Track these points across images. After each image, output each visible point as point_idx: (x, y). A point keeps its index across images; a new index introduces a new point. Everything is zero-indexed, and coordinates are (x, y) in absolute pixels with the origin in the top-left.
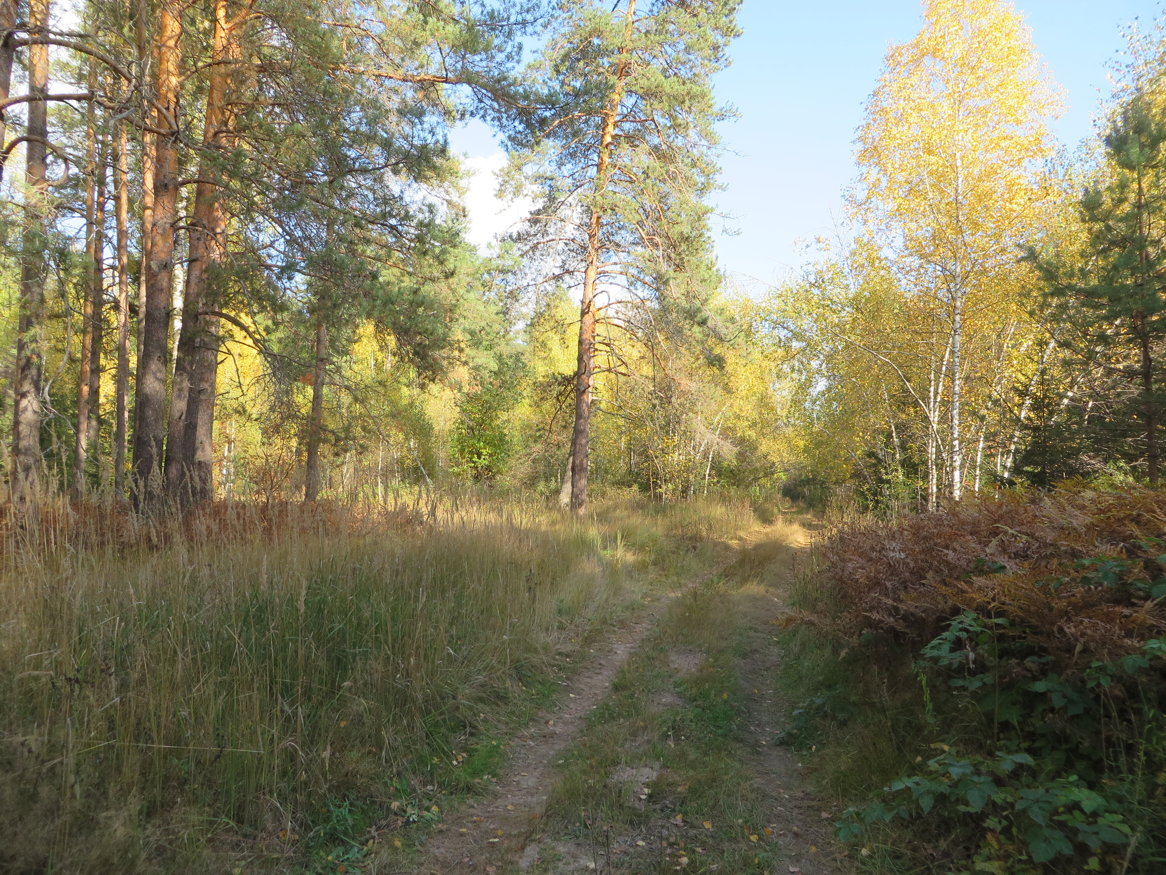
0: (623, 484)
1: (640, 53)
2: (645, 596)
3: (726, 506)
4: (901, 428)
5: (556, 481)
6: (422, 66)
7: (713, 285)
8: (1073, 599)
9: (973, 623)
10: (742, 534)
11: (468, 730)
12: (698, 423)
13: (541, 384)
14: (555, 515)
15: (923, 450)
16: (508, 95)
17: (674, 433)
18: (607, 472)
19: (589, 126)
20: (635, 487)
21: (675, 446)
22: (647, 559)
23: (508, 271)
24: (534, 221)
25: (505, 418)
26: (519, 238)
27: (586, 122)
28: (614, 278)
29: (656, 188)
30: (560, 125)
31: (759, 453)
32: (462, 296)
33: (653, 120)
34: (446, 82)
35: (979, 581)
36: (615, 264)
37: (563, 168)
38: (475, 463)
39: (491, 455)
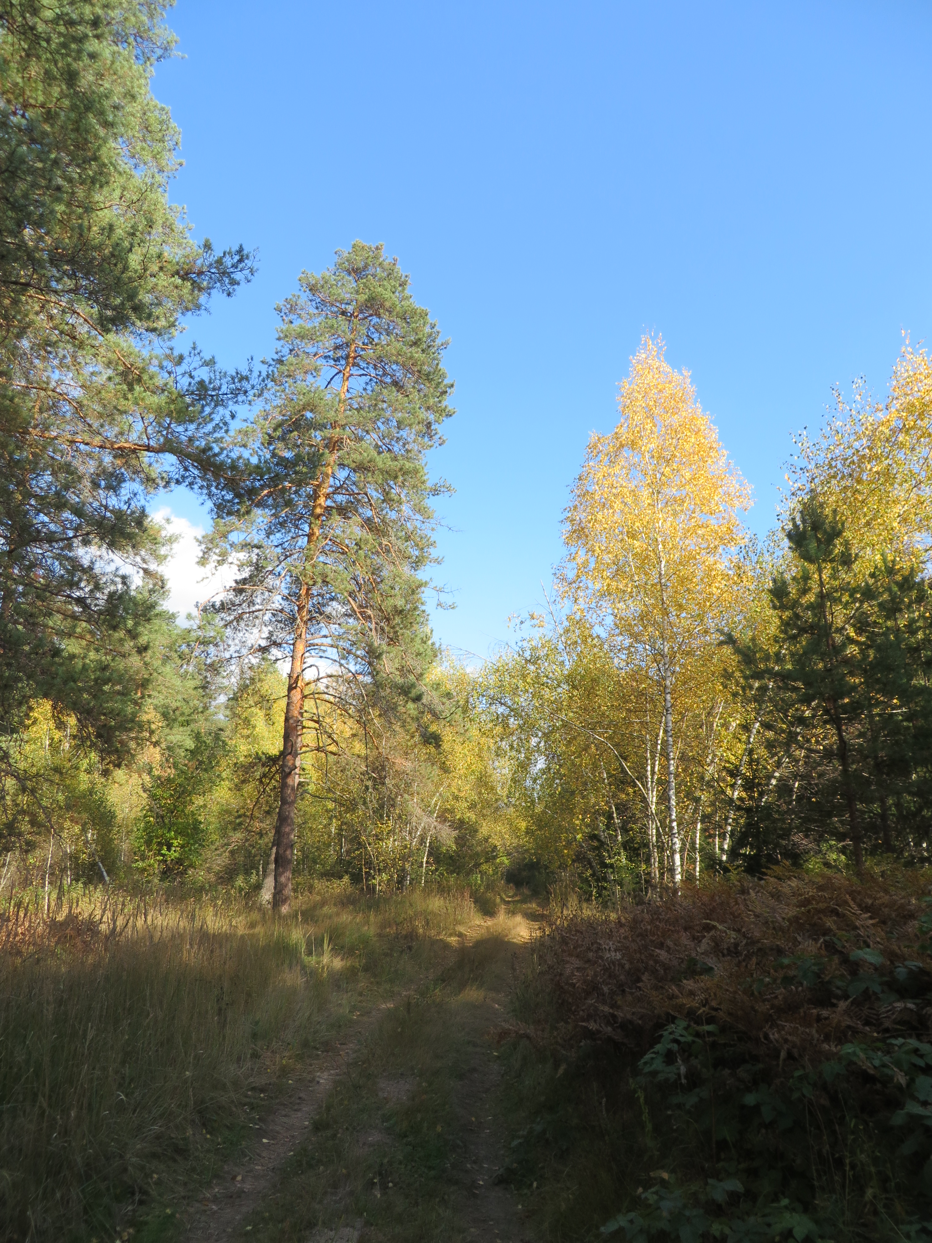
0: (333, 875)
1: (353, 428)
2: (353, 1009)
3: (445, 898)
4: (622, 808)
5: (257, 874)
6: (122, 434)
7: (428, 659)
8: (776, 1002)
9: (684, 1033)
10: (461, 929)
11: (137, 1197)
12: (414, 805)
13: (243, 766)
14: (255, 916)
15: (644, 831)
16: (214, 465)
17: (388, 816)
18: (315, 862)
19: (300, 496)
20: (346, 879)
21: (390, 831)
22: (357, 965)
23: (210, 643)
24: (239, 591)
25: (201, 803)
26: (223, 607)
27: (296, 492)
28: (324, 651)
29: (369, 561)
30: (269, 495)
31: (479, 836)
32: (155, 670)
33: (366, 494)
34: (148, 450)
35: (689, 984)
36: (325, 636)
37: (272, 537)
38: (163, 855)
39: (182, 847)
